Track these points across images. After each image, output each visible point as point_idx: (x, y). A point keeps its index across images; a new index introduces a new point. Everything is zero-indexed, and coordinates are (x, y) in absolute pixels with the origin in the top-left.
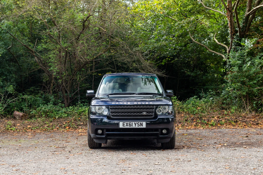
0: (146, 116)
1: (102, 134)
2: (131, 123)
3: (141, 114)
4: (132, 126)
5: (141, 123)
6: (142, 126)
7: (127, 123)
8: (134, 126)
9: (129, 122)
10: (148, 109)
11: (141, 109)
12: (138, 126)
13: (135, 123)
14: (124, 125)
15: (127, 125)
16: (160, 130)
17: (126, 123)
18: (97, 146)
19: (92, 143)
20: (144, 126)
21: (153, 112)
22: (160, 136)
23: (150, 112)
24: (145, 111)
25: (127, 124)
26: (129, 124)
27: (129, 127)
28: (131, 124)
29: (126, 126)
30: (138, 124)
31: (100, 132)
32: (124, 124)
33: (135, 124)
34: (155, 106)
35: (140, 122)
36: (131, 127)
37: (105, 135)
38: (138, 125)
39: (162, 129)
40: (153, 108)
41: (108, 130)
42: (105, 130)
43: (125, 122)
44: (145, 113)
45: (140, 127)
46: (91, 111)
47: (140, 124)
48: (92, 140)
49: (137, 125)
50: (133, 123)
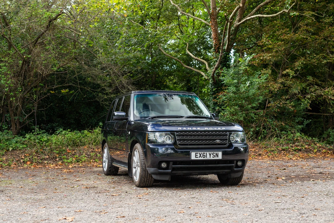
0: (219, 144)
1: (167, 168)
2: (205, 153)
3: (215, 142)
4: (206, 157)
5: (217, 153)
6: (218, 157)
7: (200, 153)
8: (208, 158)
9: (202, 153)
10: (221, 135)
11: (214, 135)
12: (213, 157)
13: (210, 153)
14: (197, 156)
15: (200, 156)
16: (235, 162)
17: (199, 153)
19: (146, 180)
20: (220, 157)
21: (227, 140)
22: (235, 169)
23: (224, 140)
24: (218, 138)
25: (200, 155)
26: (203, 155)
27: (202, 158)
28: (205, 155)
29: (199, 157)
30: (213, 154)
31: (164, 165)
32: (197, 154)
33: (210, 155)
34: (229, 132)
35: (215, 153)
36: (205, 159)
37: (170, 170)
38: (214, 156)
39: (237, 161)
40: (227, 135)
41: (175, 163)
42: (171, 163)
43: (198, 153)
44: (218, 141)
45: (215, 158)
46: (149, 139)
47: (215, 154)
48: (146, 176)
49: (212, 156)
50: (208, 153)
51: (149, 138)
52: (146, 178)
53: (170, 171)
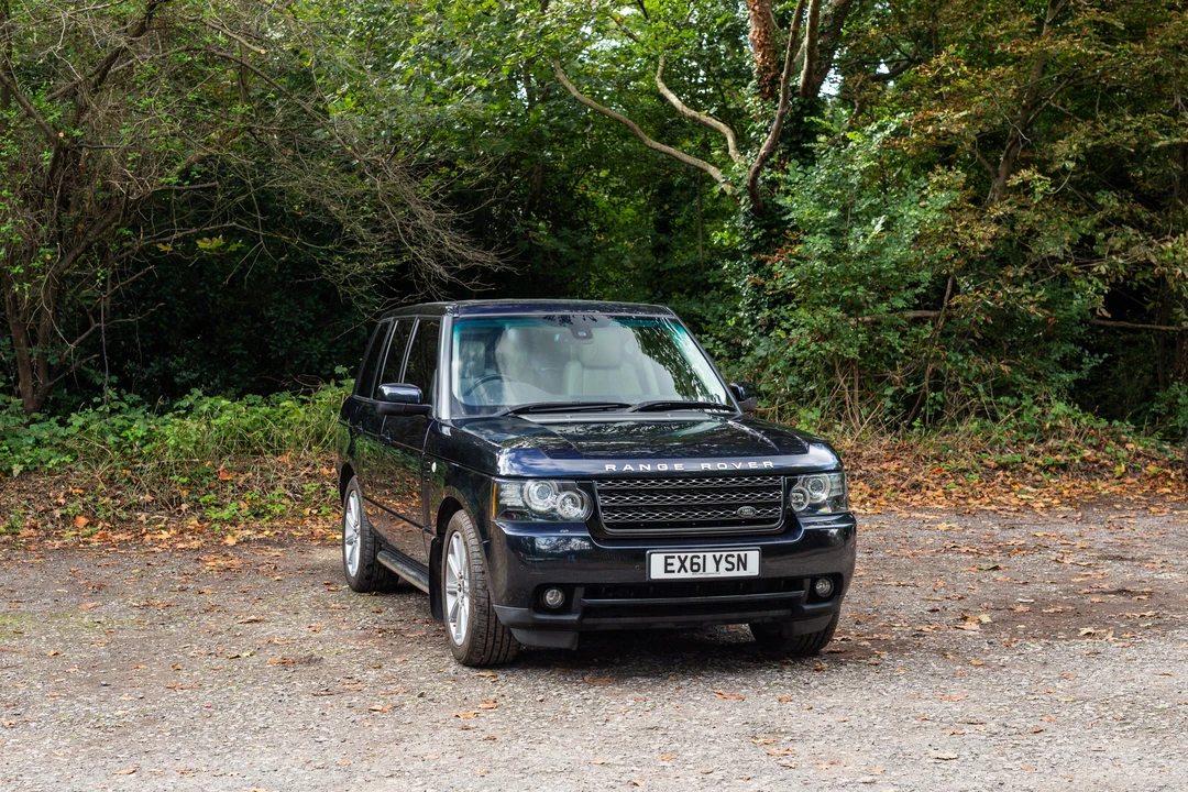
0: (749, 522)
1: (565, 608)
2: (698, 557)
3: (735, 515)
4: (704, 570)
5: (742, 554)
6: (745, 569)
7: (683, 556)
8: (711, 572)
10: (757, 489)
11: (732, 490)
12: (727, 569)
13: (718, 555)
14: (669, 568)
15: (683, 566)
16: (807, 583)
17: (679, 557)
18: (506, 656)
19: (490, 643)
20: (753, 568)
21: (778, 504)
22: (807, 607)
23: (769, 505)
24: (747, 499)
25: (683, 562)
26: (692, 564)
27: (690, 575)
28: (701, 561)
29: (679, 571)
30: (730, 559)
31: (553, 598)
32: (669, 561)
33: (717, 563)
34: (786, 475)
35: (735, 554)
36: (700, 575)
37: (575, 613)
38: (730, 566)
39: (815, 579)
40: (779, 488)
41: (593, 590)
42: (579, 592)
43: (676, 555)
44: (747, 511)
45: (735, 573)
47: (735, 560)
48: (493, 631)
49: (723, 564)
50: (709, 556)
51: (501, 498)
52: (490, 639)
53: (575, 617)
